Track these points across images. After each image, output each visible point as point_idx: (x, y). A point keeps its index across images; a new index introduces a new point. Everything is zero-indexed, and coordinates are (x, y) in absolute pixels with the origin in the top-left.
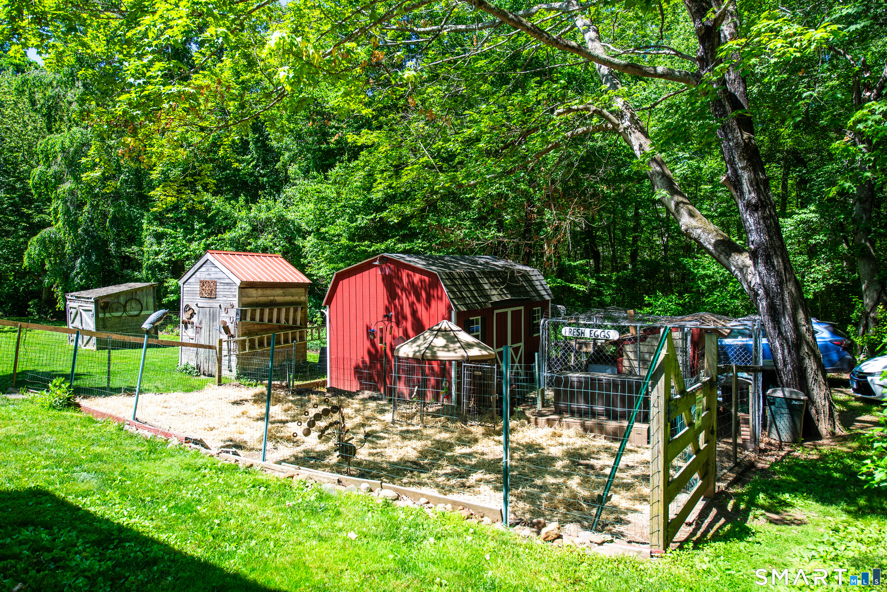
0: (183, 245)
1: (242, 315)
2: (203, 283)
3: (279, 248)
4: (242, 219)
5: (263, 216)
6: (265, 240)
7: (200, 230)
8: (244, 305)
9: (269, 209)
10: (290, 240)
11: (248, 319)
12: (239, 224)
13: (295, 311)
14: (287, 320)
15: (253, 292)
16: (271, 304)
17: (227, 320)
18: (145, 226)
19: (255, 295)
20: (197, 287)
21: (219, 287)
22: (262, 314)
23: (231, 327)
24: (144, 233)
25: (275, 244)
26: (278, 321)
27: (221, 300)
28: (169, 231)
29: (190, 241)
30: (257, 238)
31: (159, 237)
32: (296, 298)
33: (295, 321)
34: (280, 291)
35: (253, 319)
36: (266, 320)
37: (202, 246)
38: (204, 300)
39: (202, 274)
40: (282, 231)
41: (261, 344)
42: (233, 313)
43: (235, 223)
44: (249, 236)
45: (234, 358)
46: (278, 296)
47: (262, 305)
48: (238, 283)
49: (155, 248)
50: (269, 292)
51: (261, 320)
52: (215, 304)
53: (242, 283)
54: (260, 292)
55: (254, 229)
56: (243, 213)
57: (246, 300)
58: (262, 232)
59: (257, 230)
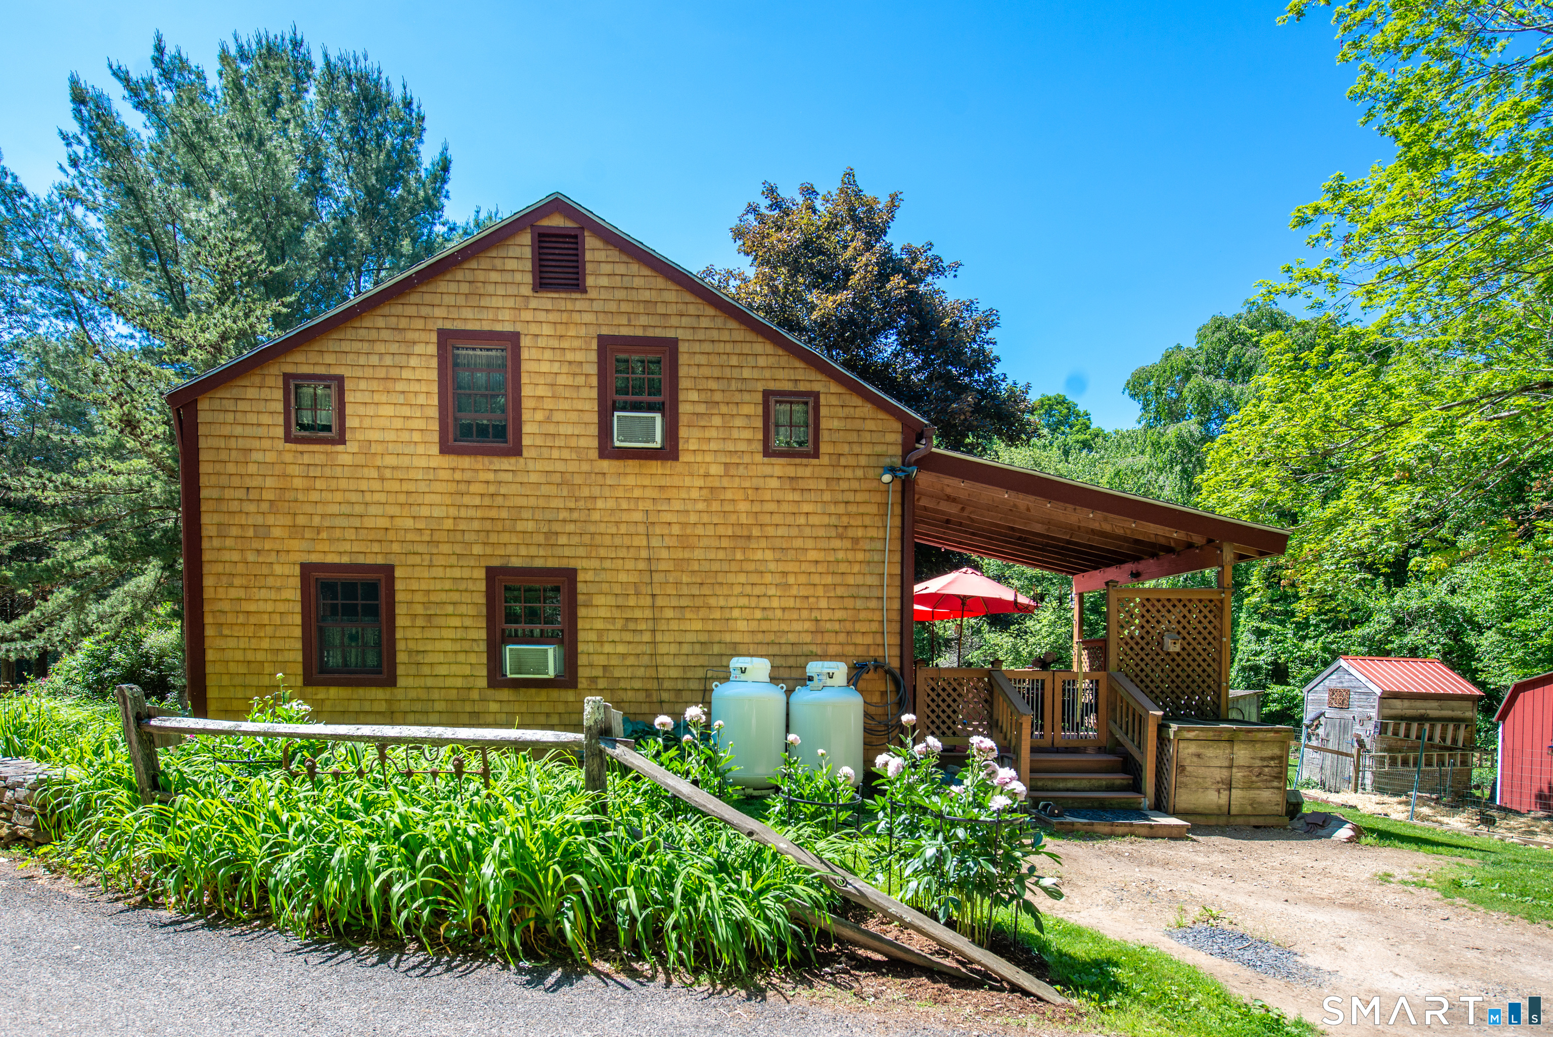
0: (1295, 645)
1: (1382, 728)
2: (1332, 692)
3: (1438, 647)
4: (1381, 610)
5: (1414, 604)
6: (1415, 636)
7: (1317, 626)
8: (1384, 718)
9: (1423, 594)
10: (1456, 636)
11: (1390, 733)
12: (1376, 617)
13: (1457, 728)
14: (1443, 739)
15: (1397, 703)
16: (1422, 719)
17: (1362, 733)
18: (1242, 621)
19: (1400, 707)
20: (1326, 696)
21: (1353, 696)
22: (1408, 730)
23: (1368, 742)
24: (1241, 629)
25: (1431, 642)
26: (1430, 738)
27: (1356, 711)
28: (1276, 627)
29: (1303, 638)
30: (1402, 634)
31: (1260, 634)
32: (1458, 714)
33: (1455, 741)
34: (1434, 704)
35: (1396, 733)
36: (1413, 735)
37: (1319, 645)
38: (1332, 711)
39: (1333, 682)
40: (1443, 622)
41: (1405, 762)
42: (1370, 726)
43: (1370, 615)
44: (1389, 632)
45: (1368, 775)
46: (1432, 709)
47: (1409, 719)
48: (1378, 692)
49: (1254, 647)
50: (1419, 703)
51: (1407, 735)
52: (1347, 715)
53: (1384, 692)
54: (1406, 703)
55: (1399, 621)
56: (1383, 602)
57: (1388, 712)
58: (1410, 625)
59: (1403, 623)
